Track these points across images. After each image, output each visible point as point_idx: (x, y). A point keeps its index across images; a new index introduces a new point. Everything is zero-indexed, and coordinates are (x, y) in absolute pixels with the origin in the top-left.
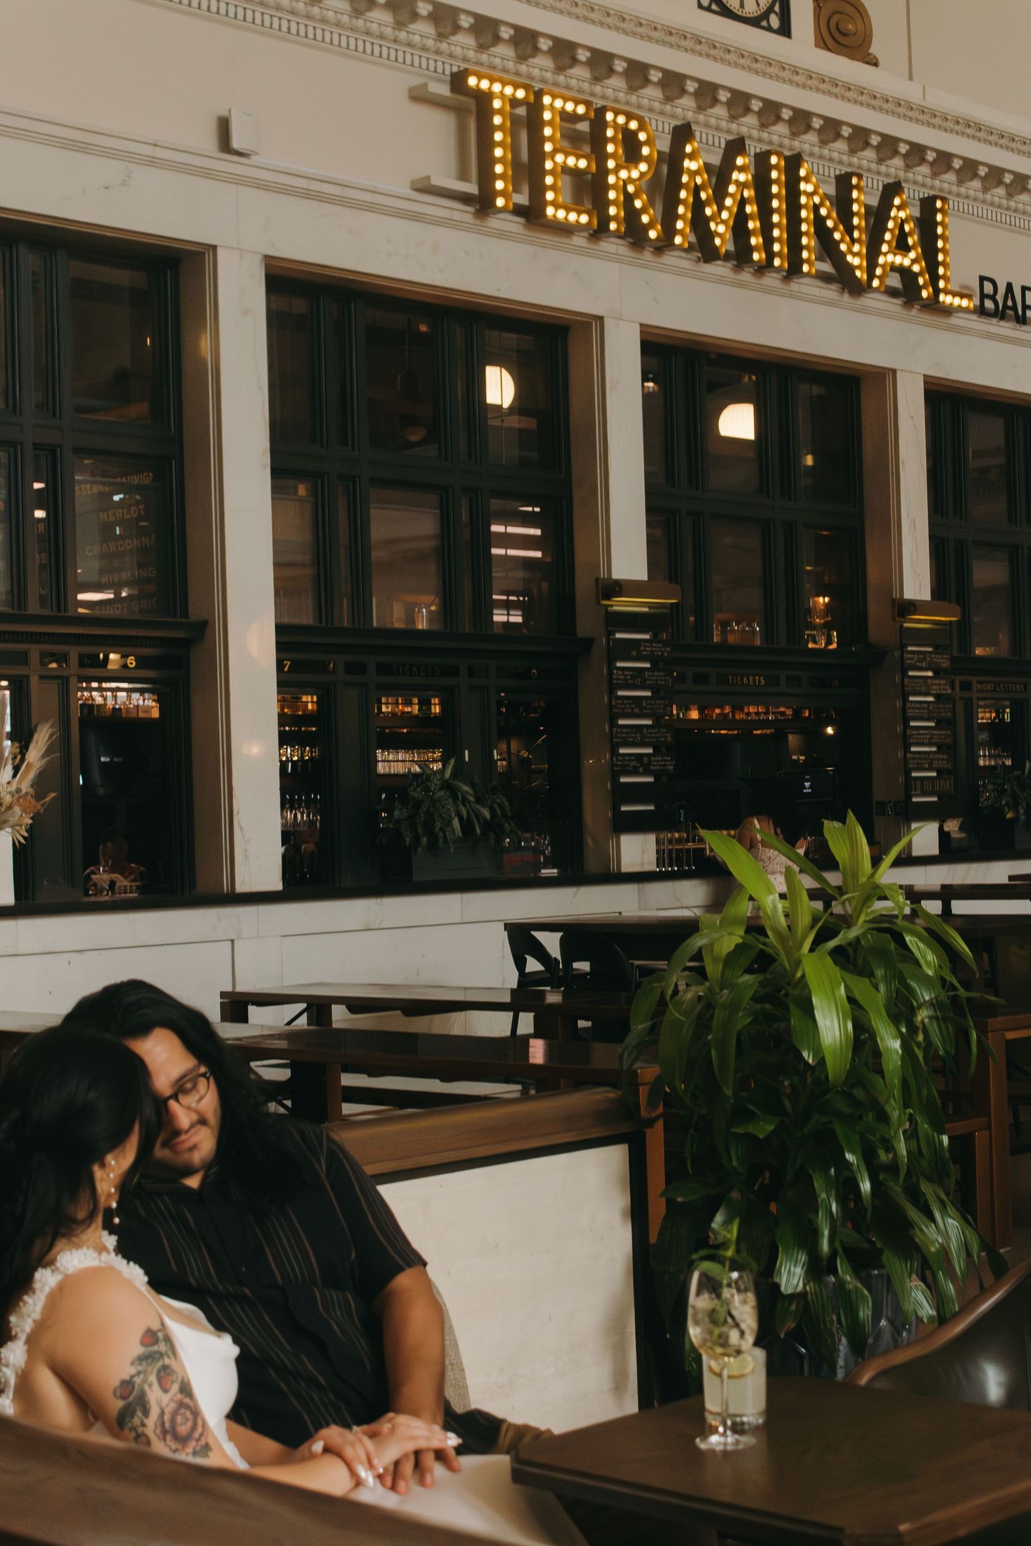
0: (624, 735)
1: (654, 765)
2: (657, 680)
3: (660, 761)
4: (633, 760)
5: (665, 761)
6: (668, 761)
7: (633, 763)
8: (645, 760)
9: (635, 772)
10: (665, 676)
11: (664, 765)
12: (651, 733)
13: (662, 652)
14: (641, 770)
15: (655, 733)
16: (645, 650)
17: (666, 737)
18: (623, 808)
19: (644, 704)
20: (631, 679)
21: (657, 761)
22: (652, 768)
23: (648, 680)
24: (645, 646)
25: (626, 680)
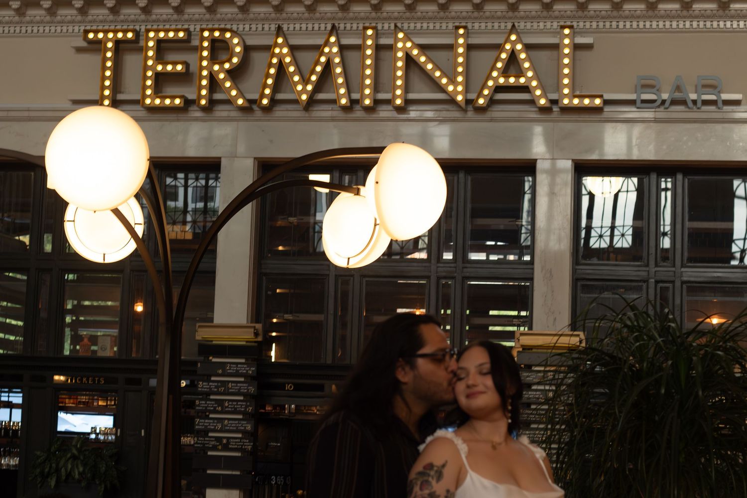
0: (205, 424)
1: (232, 445)
2: (240, 389)
3: (239, 442)
4: (213, 441)
5: (244, 442)
6: (246, 442)
7: (213, 443)
8: (225, 441)
9: (214, 448)
10: (248, 387)
11: (242, 446)
12: (232, 424)
13: (247, 371)
14: (220, 447)
15: (236, 424)
16: (230, 369)
17: (245, 427)
18: (209, 472)
19: (227, 404)
20: (215, 388)
21: (236, 442)
22: (230, 446)
23: (231, 389)
24: (230, 367)
25: (210, 388)
